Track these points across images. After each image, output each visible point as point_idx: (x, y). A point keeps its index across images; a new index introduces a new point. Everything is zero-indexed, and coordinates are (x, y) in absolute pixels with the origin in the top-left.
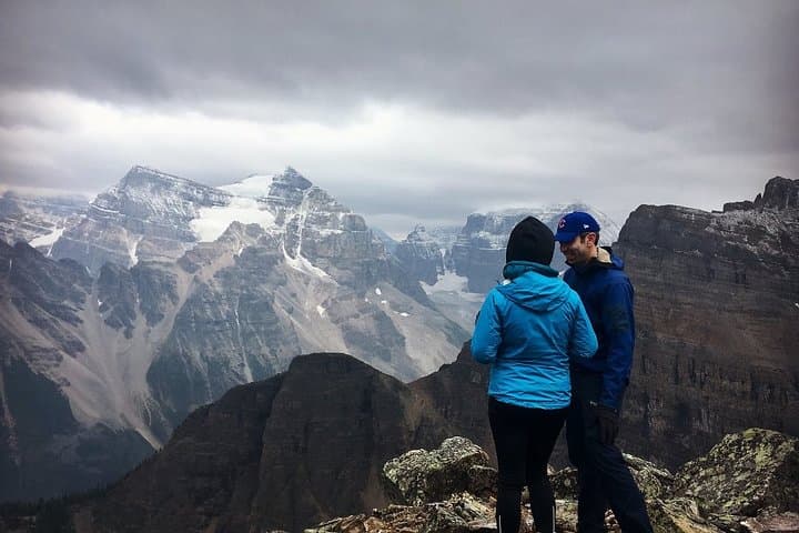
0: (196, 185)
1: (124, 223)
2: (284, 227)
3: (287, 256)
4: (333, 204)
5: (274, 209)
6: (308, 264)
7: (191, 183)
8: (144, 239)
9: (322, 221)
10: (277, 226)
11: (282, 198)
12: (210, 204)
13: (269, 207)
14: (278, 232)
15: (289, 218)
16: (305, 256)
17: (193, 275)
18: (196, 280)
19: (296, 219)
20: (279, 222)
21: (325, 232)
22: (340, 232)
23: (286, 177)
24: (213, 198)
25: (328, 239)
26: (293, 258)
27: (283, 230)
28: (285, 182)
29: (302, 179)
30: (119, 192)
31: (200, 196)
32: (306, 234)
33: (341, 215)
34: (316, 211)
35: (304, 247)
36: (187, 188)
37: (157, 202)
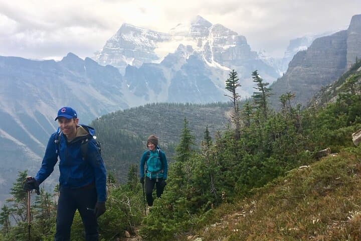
0: (153, 32)
1: (123, 53)
2: (203, 47)
3: (207, 62)
4: (228, 32)
5: (196, 39)
6: (219, 66)
7: (150, 31)
8: (135, 59)
9: (222, 42)
10: (199, 48)
11: (198, 33)
12: (162, 40)
13: (192, 38)
14: (199, 50)
15: (204, 43)
16: (217, 62)
17: (170, 69)
18: (173, 70)
19: (208, 43)
20: (200, 45)
21: (226, 47)
22: (234, 46)
23: (199, 22)
24: (162, 37)
25: (228, 51)
26: (211, 63)
27: (202, 49)
28: (198, 24)
29: (206, 22)
30: (118, 38)
31: (156, 37)
32: (215, 49)
33: (233, 37)
34: (219, 36)
35: (215, 56)
36: (149, 33)
37: (137, 40)
